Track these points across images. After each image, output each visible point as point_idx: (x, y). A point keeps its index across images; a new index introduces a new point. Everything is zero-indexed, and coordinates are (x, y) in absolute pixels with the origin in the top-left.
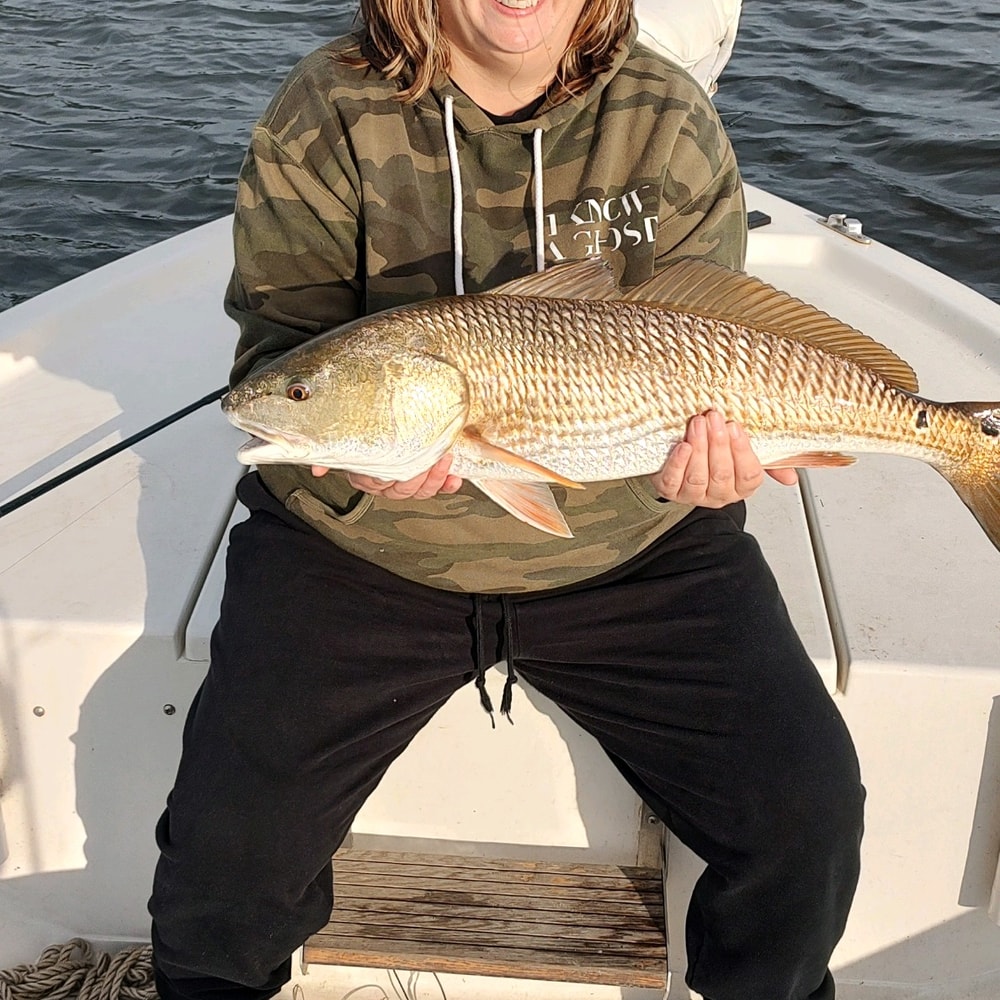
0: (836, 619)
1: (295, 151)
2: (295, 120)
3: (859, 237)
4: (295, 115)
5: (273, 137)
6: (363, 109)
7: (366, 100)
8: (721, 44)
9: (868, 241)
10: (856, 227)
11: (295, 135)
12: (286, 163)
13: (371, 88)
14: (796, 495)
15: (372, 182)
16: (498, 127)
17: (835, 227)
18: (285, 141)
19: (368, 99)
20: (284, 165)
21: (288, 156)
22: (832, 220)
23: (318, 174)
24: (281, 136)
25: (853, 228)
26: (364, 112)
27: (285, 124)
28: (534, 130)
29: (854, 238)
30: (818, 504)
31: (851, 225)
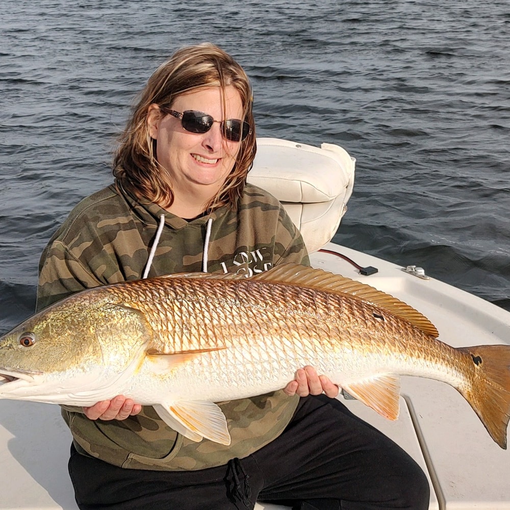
0: (435, 480)
1: (77, 253)
2: (77, 238)
3: (423, 276)
4: (78, 235)
5: (66, 246)
6: (118, 229)
7: (118, 224)
8: (347, 187)
9: (428, 278)
10: (421, 272)
11: (77, 245)
12: (71, 260)
13: (119, 217)
14: (407, 413)
15: (129, 266)
16: (190, 223)
17: (411, 273)
18: (71, 248)
19: (119, 223)
20: (70, 261)
21: (72, 256)
22: (409, 268)
23: (88, 264)
24: (70, 245)
25: (420, 272)
26: (119, 231)
27: (72, 239)
28: (208, 220)
29: (421, 277)
30: (419, 417)
31: (419, 271)
